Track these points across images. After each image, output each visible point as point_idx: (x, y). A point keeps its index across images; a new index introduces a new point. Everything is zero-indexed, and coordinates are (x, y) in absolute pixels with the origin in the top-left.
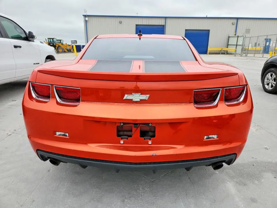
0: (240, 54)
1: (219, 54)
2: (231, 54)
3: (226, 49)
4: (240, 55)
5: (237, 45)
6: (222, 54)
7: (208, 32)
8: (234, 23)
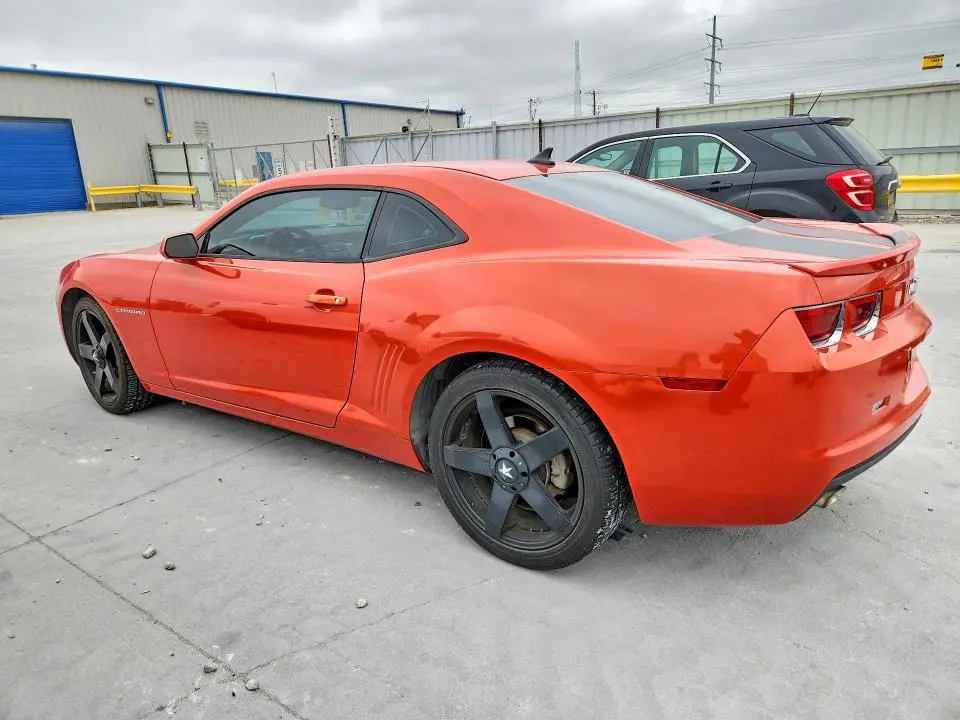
0: (210, 203)
1: (133, 205)
2: (178, 204)
3: (152, 189)
4: (213, 207)
5: (189, 174)
6: (145, 204)
7: (64, 125)
8: (150, 101)
